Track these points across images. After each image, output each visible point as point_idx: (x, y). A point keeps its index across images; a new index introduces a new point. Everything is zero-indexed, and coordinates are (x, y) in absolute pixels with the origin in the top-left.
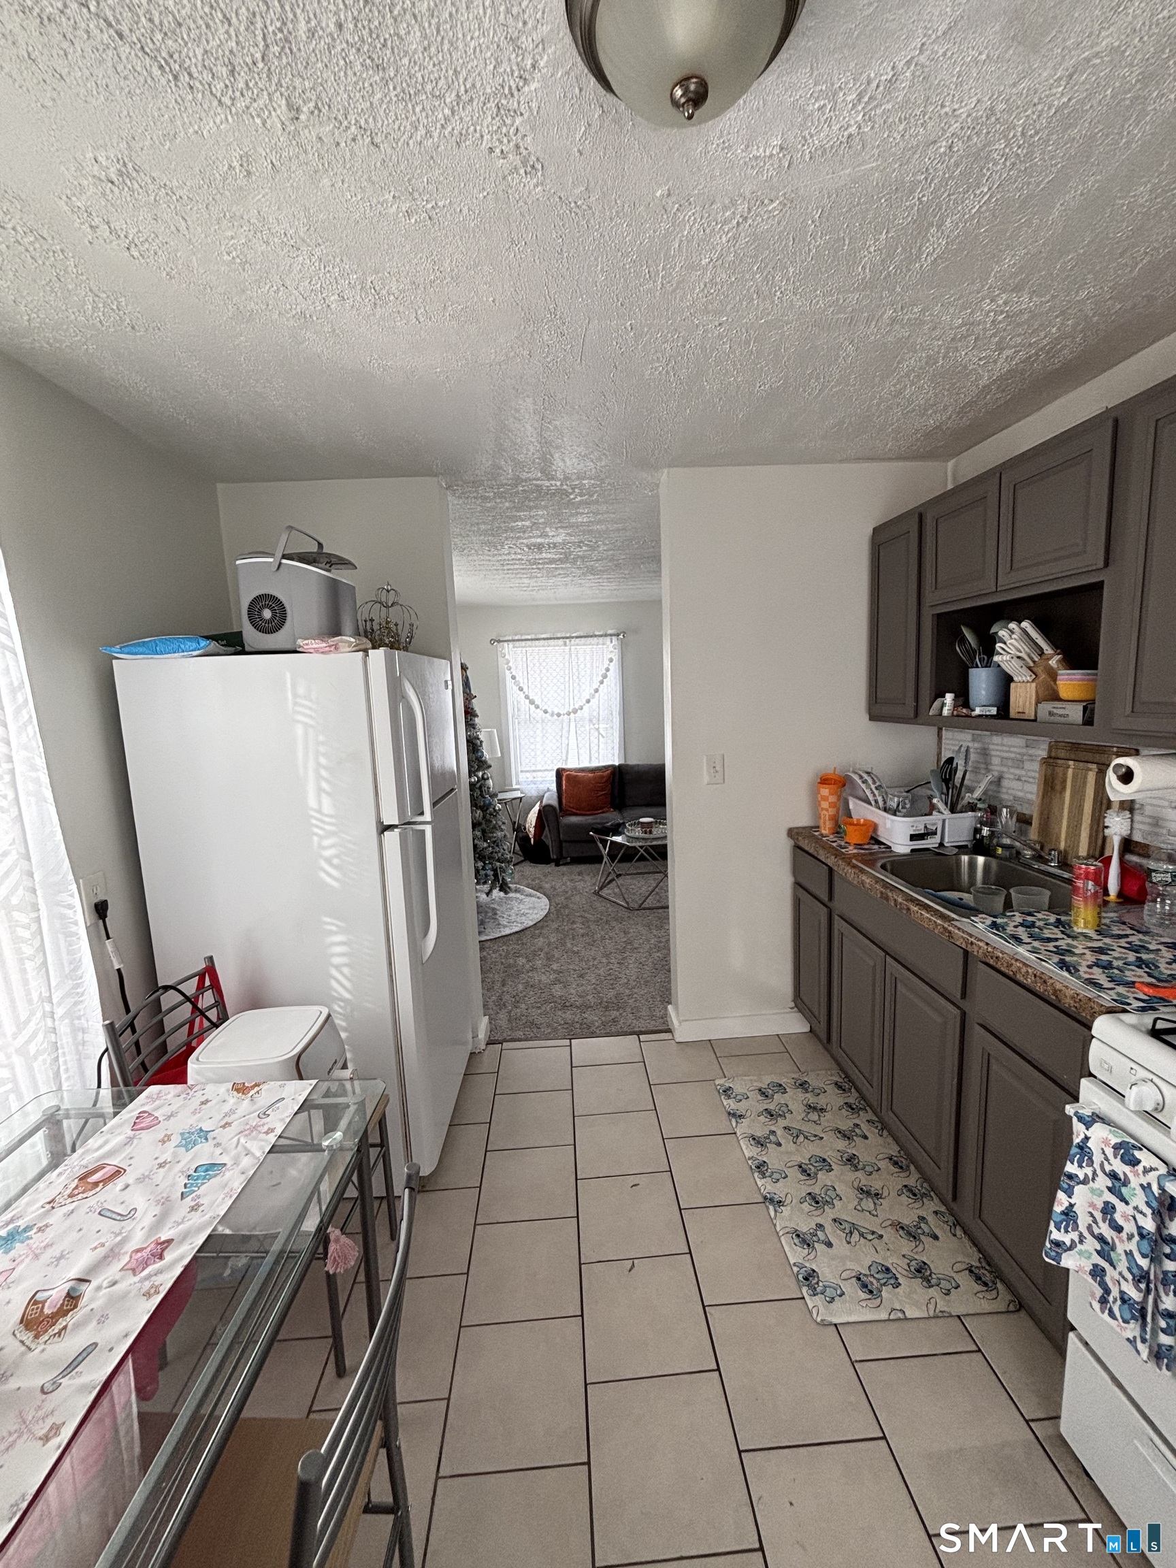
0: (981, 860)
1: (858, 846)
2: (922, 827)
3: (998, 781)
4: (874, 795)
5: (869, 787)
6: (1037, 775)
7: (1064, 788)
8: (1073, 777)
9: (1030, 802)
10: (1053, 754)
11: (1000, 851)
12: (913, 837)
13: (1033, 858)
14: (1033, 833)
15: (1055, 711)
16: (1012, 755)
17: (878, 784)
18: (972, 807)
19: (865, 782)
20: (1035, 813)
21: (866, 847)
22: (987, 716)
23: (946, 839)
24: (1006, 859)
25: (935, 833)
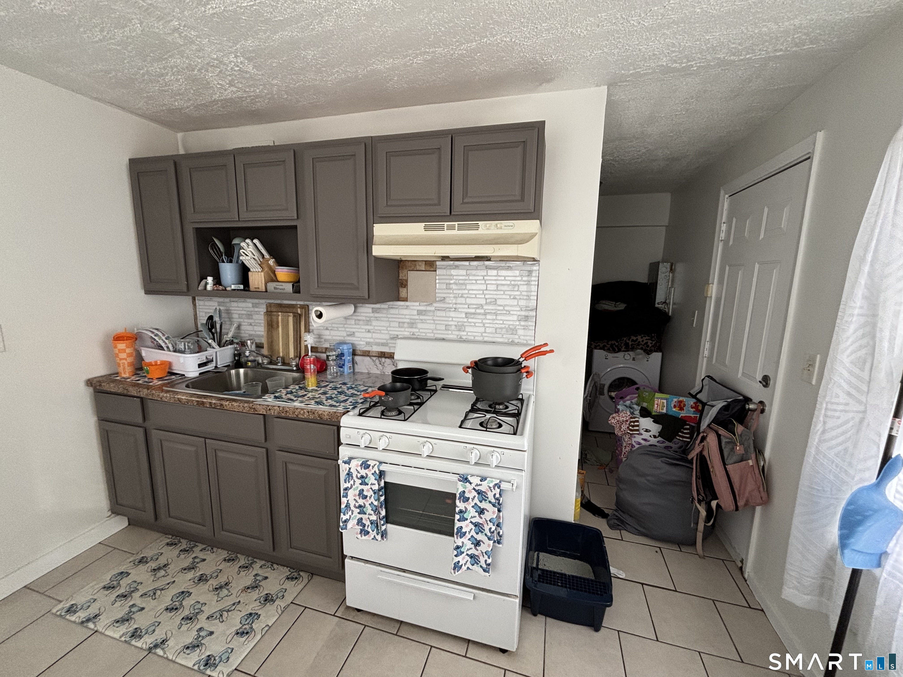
0: (242, 371)
1: (159, 379)
2: (205, 358)
3: (239, 327)
4: (166, 343)
5: (160, 338)
6: (263, 322)
7: (278, 326)
8: (282, 320)
9: (262, 336)
10: (269, 310)
11: (250, 364)
12: (200, 366)
13: (268, 364)
14: (265, 351)
15: (278, 287)
16: (245, 312)
17: (166, 336)
18: (232, 343)
19: (156, 335)
20: (264, 340)
21: (166, 378)
22: (238, 290)
23: (219, 364)
24: (253, 367)
25: (212, 361)
